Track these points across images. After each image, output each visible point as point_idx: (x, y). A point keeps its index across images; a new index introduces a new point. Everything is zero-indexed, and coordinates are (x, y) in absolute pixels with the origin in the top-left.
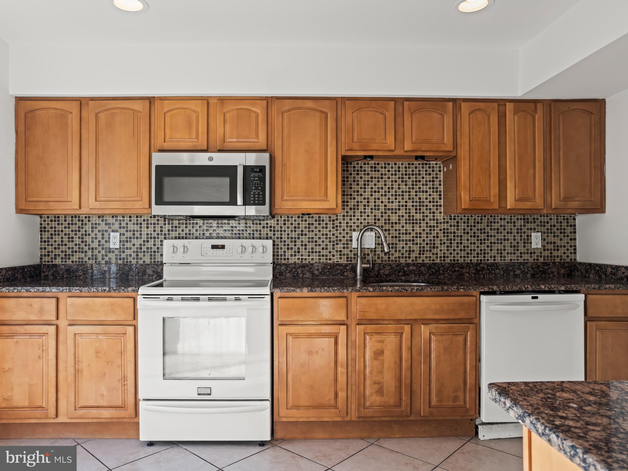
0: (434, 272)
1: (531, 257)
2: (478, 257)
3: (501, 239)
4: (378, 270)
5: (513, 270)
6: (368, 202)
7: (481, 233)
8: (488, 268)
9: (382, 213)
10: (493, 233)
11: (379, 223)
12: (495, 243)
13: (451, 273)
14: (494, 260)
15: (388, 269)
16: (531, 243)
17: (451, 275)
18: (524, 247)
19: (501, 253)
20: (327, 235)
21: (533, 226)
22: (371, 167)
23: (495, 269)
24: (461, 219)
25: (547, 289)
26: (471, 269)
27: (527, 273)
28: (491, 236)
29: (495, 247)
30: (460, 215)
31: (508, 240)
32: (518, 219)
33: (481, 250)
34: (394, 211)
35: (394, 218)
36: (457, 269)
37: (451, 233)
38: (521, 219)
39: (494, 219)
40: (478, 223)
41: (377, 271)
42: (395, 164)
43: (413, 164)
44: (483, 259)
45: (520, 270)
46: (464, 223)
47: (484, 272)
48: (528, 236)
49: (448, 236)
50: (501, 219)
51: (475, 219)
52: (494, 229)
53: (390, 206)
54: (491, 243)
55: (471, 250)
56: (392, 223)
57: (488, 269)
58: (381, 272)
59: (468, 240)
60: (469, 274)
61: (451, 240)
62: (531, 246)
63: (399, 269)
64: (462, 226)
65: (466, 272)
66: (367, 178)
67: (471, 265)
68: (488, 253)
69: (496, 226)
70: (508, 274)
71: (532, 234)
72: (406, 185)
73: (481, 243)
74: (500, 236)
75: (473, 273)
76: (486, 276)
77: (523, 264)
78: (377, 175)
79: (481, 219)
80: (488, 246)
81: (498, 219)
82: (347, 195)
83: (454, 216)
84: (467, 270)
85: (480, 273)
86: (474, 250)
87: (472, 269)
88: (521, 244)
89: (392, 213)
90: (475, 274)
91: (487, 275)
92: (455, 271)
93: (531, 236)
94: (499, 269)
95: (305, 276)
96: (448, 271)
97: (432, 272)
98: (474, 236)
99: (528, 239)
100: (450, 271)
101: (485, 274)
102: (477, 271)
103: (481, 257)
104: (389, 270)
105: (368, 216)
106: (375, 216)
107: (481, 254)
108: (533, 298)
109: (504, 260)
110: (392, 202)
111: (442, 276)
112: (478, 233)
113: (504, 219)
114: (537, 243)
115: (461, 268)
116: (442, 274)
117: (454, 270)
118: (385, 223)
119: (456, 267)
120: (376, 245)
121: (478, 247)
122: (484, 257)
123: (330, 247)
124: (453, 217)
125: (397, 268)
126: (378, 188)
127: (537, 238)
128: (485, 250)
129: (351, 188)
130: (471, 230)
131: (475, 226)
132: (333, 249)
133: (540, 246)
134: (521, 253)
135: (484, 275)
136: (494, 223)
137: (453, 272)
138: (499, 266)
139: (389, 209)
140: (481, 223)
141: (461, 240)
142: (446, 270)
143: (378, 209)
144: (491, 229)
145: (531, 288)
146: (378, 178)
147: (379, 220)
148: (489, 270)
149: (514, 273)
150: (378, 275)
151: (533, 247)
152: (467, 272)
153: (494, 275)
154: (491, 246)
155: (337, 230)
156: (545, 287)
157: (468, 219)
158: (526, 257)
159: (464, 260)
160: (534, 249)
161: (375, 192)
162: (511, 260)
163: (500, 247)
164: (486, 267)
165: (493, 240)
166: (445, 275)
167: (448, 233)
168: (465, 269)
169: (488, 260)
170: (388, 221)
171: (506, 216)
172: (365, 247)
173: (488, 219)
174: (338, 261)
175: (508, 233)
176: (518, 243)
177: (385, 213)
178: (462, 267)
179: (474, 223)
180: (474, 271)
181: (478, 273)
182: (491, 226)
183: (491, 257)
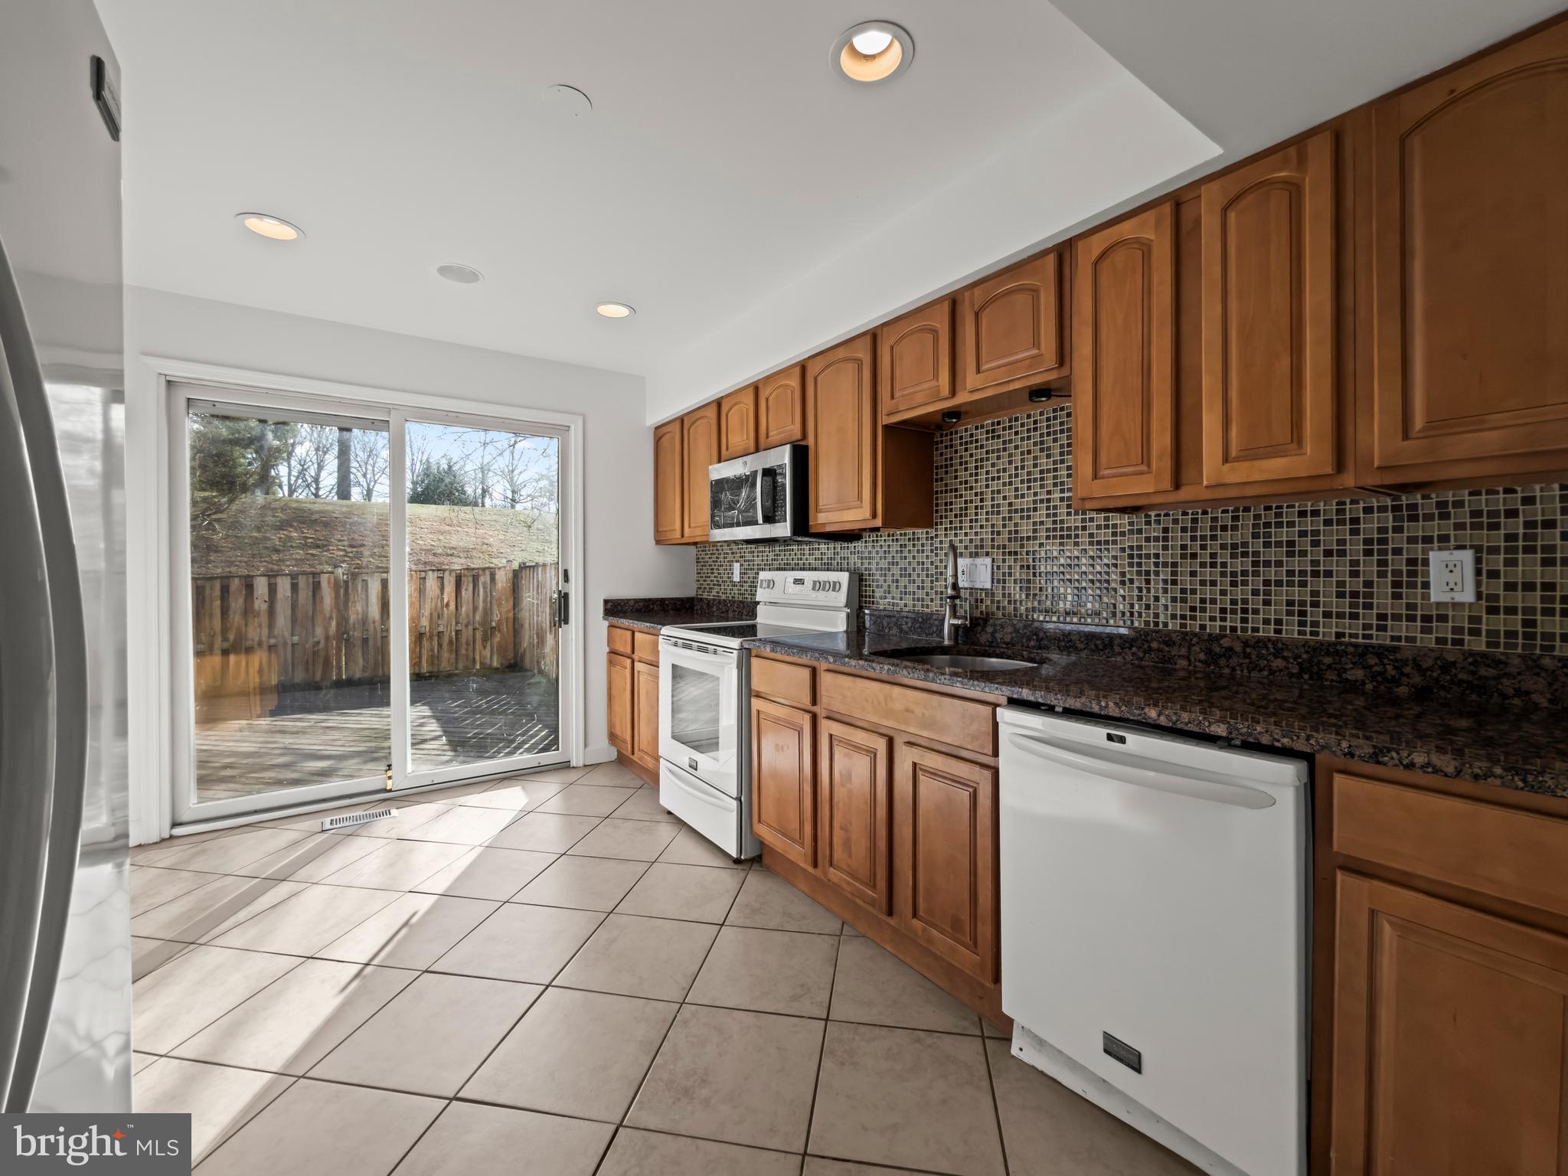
0: (1100, 647)
1: (1426, 630)
2: (1223, 619)
3: (1302, 573)
4: (993, 632)
5: (1339, 666)
6: (982, 500)
7: (1233, 556)
8: (1244, 652)
9: (1004, 519)
10: (1272, 554)
11: (999, 541)
12: (1279, 583)
13: (1141, 655)
14: (1278, 631)
15: (1009, 631)
16: (1426, 585)
17: (1141, 659)
18: (1397, 596)
19: (1302, 613)
20: (923, 563)
21: (1435, 528)
22: (987, 432)
23: (1271, 657)
24: (1176, 521)
25: (1163, 721)
26: (1194, 648)
27: (1396, 682)
28: (1267, 564)
29: (1281, 595)
30: (1171, 513)
31: (1328, 574)
32: (1368, 510)
33: (1234, 602)
34: (1026, 514)
35: (1026, 529)
36: (1155, 645)
37: (1148, 556)
38: (1382, 509)
39: (1278, 515)
40: (1224, 528)
41: (991, 633)
42: (1029, 416)
43: (1062, 409)
44: (1239, 625)
45: (1364, 668)
46: (1184, 530)
47: (1234, 661)
48: (1411, 562)
49: (1139, 565)
50: (1302, 514)
51: (1214, 519)
52: (1279, 544)
53: (1018, 503)
54: (1267, 583)
55: (1203, 601)
56: (1022, 539)
57: (1247, 656)
58: (998, 636)
59: (1193, 574)
60: (1189, 660)
61: (1148, 573)
62: (1426, 597)
63: (1028, 634)
64: (1177, 538)
65: (1179, 656)
66: (980, 454)
67: (1195, 640)
68: (1256, 612)
69: (1284, 534)
70: (1315, 677)
71: (1432, 555)
72: (1048, 456)
73: (1234, 584)
74: (1296, 564)
75: (1200, 661)
76: (1239, 672)
77: (1381, 652)
78: (996, 444)
79: (1235, 518)
80: (1255, 593)
81: (1290, 514)
82: (951, 491)
83: (1156, 515)
84: (1183, 651)
85: (1222, 662)
86: (1213, 601)
87: (1197, 648)
88: (1384, 589)
89: (1022, 518)
90: (1205, 663)
91: (1242, 671)
92: (1150, 650)
93: (1426, 562)
94: (1285, 658)
95: (891, 632)
96: (1134, 649)
97: (1096, 646)
98: (1213, 565)
99: (1412, 574)
100: (1139, 648)
101: (1237, 668)
102: (1212, 658)
103: (1233, 621)
104: (1011, 633)
105: (982, 527)
106: (993, 526)
107: (1234, 612)
108: (1110, 737)
109: (1314, 633)
110: (1023, 496)
111: (1119, 659)
112: (1225, 557)
113: (1315, 513)
114: (1452, 585)
115: (1167, 644)
116: (1119, 654)
117: (1149, 647)
118: (1010, 540)
119: (1153, 639)
120: (993, 582)
121: (1223, 593)
122: (1244, 620)
123: (928, 584)
124: (1153, 518)
125: (1025, 631)
126: (998, 471)
127: (1451, 567)
128: (1245, 601)
129: (956, 477)
130: (1203, 547)
131: (1214, 538)
132: (932, 588)
133: (1468, 596)
134: (1382, 617)
135: (1233, 669)
136: (1279, 525)
137: (1145, 652)
138: (1282, 649)
139: (1016, 511)
140: (1234, 528)
141: (1174, 573)
142: (1127, 645)
143: (998, 513)
144: (1267, 545)
145: (1117, 710)
146: (998, 450)
147: (999, 533)
148: (1250, 658)
149: (1339, 675)
150: (992, 642)
151: (1432, 600)
152: (1183, 656)
153: (1266, 673)
154: (1267, 593)
155: (937, 555)
156: (1159, 716)
157: (1195, 521)
158: (1403, 629)
159: (1183, 626)
160: (1438, 604)
161: (993, 479)
162: (1339, 635)
163: (1296, 593)
164: (1238, 648)
165: (1272, 573)
166: (1126, 657)
167: (1140, 556)
168: (1176, 648)
169: (1255, 630)
170: (1015, 536)
171: (1322, 504)
172: (976, 587)
173: (1257, 517)
174: (938, 611)
175: (1328, 553)
176: (1368, 584)
177: (1010, 519)
178: (1169, 643)
179: (1213, 528)
180: (1202, 656)
181: (1217, 664)
182: (1268, 535)
183: (1266, 622)
